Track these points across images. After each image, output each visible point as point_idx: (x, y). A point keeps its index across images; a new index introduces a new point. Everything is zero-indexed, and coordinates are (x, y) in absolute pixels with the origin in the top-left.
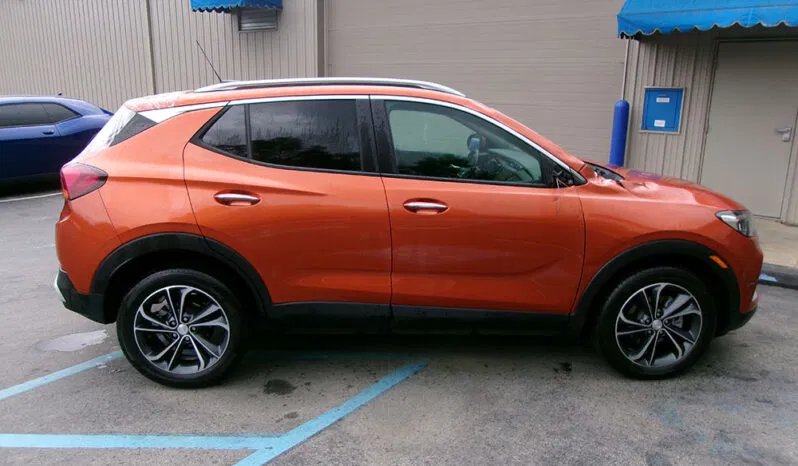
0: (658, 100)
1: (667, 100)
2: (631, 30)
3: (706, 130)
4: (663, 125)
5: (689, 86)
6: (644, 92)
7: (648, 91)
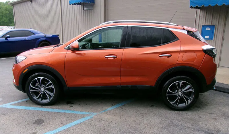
0: (207, 29)
1: (209, 29)
2: (194, 5)
3: (223, 39)
4: (208, 38)
5: (217, 24)
6: (201, 26)
7: (203, 26)
